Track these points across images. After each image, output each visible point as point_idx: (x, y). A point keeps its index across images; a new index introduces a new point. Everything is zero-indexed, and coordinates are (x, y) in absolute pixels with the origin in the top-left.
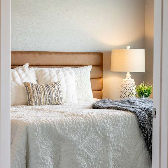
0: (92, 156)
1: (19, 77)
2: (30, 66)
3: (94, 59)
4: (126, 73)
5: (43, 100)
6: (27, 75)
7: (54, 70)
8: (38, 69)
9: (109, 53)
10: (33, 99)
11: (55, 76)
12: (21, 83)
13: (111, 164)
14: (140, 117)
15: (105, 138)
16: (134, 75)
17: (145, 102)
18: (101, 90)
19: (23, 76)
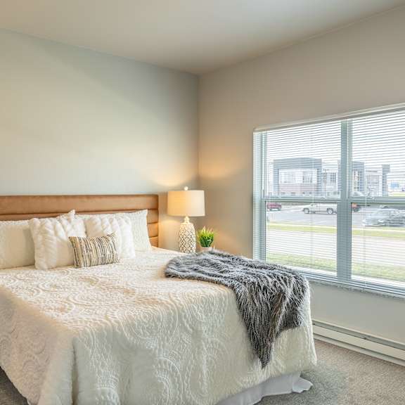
3: (148, 202)
6: (73, 226)
8: (87, 217)
10: (81, 259)
11: (108, 226)
12: (65, 238)
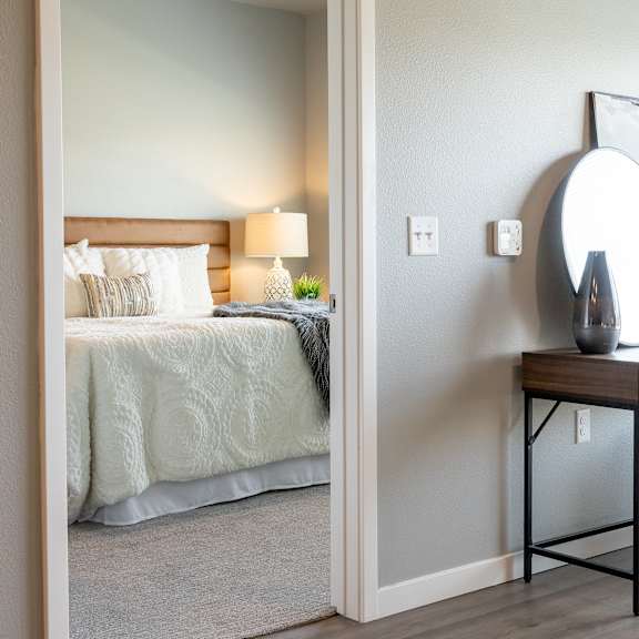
0: (216, 402)
1: (70, 264)
2: (91, 245)
3: (214, 234)
4: (274, 259)
5: (118, 307)
6: (85, 261)
7: (138, 252)
8: (107, 250)
9: (242, 223)
10: (98, 305)
11: (139, 262)
12: (75, 278)
13: (252, 417)
14: (303, 330)
15: (239, 369)
16: (289, 263)
17: (311, 305)
18: (227, 290)
19: (79, 261)
